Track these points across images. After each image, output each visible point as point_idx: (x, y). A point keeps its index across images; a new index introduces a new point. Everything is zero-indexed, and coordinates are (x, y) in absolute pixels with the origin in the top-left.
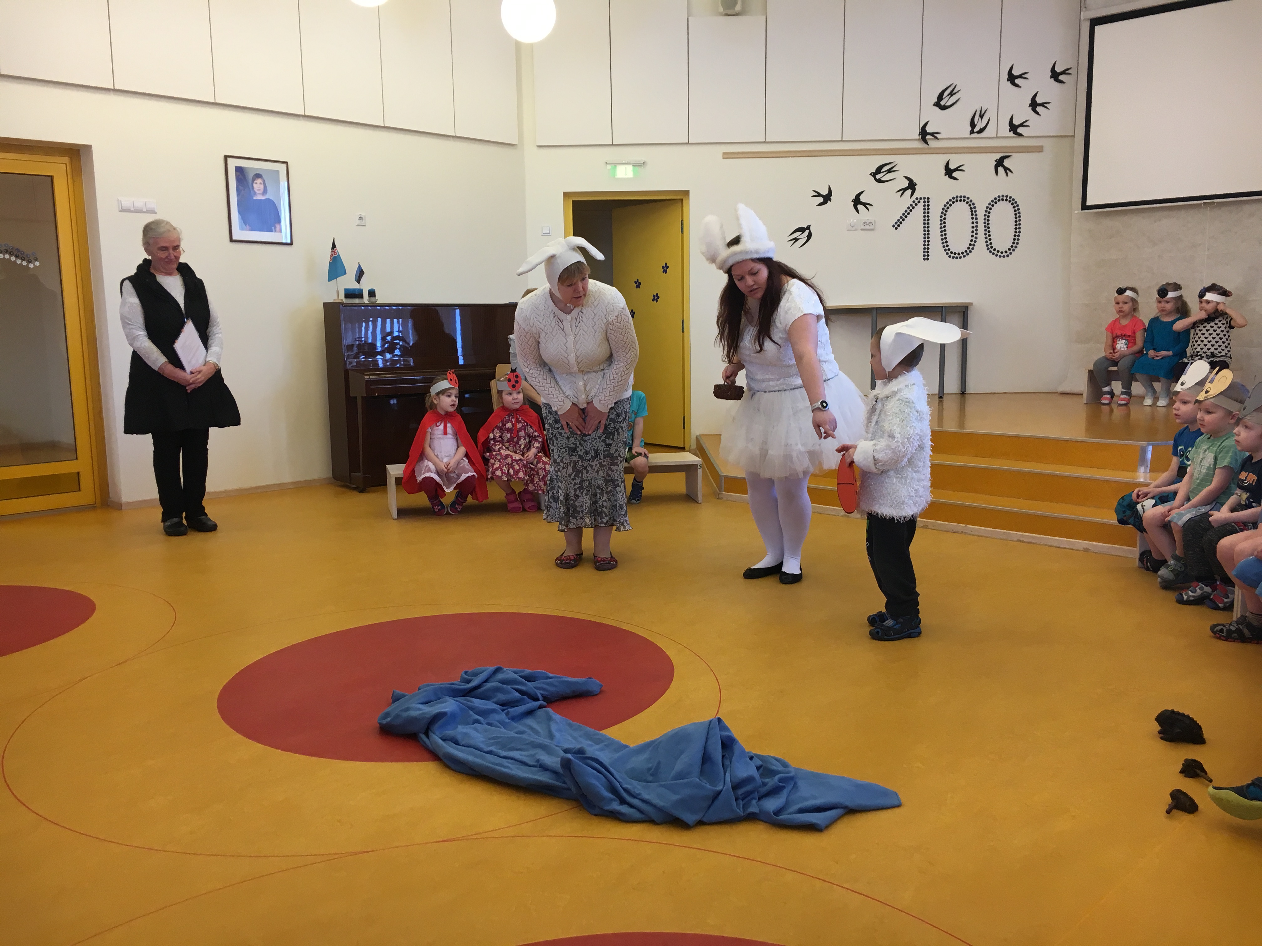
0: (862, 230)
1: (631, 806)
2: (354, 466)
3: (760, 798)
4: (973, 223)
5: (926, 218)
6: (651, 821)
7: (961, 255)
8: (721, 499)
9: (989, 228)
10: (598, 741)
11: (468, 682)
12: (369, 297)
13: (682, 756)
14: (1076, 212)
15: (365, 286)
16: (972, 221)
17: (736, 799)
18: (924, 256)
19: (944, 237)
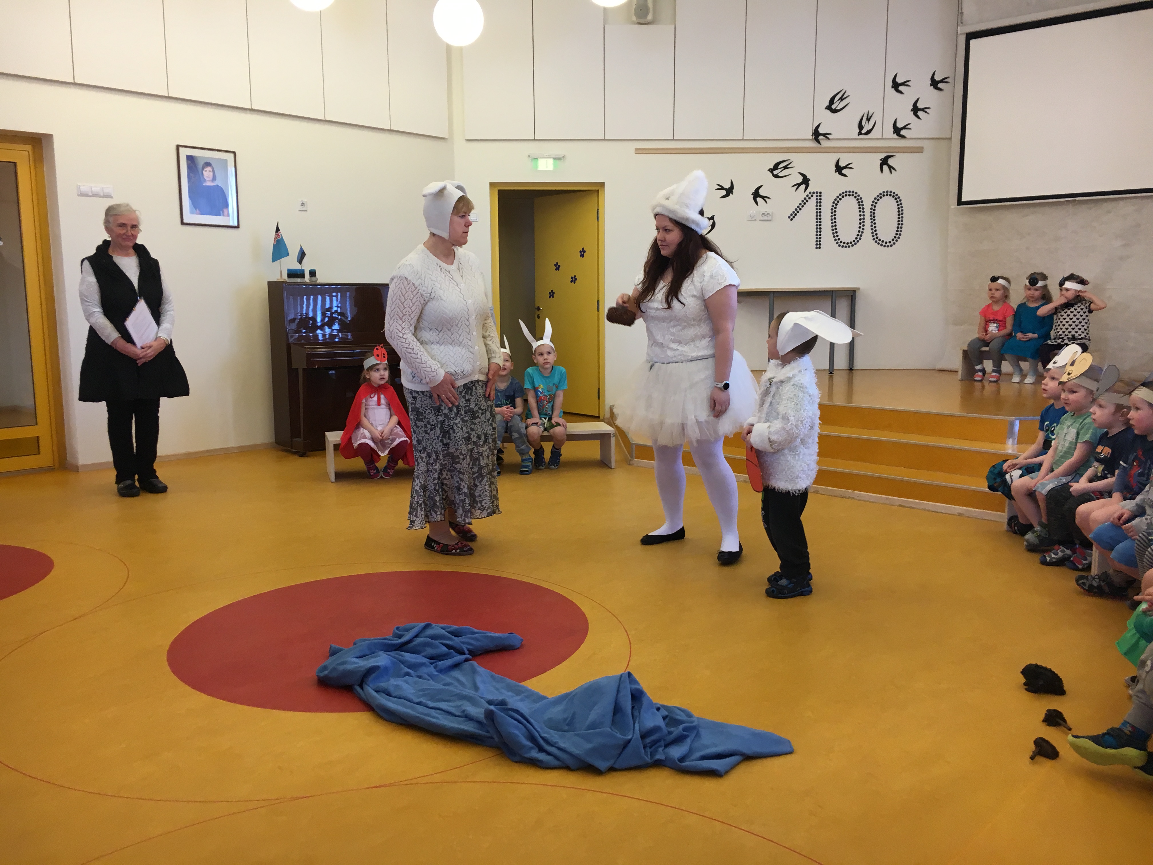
0: (760, 220)
1: (549, 754)
2: (295, 433)
3: (667, 746)
4: (860, 215)
5: (819, 211)
6: (566, 767)
7: (850, 245)
8: (632, 465)
9: (874, 220)
10: (518, 691)
11: (400, 637)
12: (310, 276)
13: (596, 708)
14: (953, 207)
15: (307, 266)
16: (859, 214)
17: (645, 747)
18: (817, 244)
19: (834, 228)
